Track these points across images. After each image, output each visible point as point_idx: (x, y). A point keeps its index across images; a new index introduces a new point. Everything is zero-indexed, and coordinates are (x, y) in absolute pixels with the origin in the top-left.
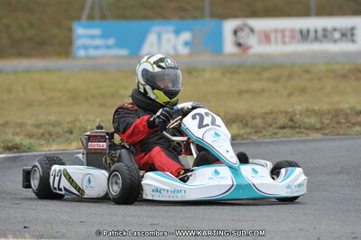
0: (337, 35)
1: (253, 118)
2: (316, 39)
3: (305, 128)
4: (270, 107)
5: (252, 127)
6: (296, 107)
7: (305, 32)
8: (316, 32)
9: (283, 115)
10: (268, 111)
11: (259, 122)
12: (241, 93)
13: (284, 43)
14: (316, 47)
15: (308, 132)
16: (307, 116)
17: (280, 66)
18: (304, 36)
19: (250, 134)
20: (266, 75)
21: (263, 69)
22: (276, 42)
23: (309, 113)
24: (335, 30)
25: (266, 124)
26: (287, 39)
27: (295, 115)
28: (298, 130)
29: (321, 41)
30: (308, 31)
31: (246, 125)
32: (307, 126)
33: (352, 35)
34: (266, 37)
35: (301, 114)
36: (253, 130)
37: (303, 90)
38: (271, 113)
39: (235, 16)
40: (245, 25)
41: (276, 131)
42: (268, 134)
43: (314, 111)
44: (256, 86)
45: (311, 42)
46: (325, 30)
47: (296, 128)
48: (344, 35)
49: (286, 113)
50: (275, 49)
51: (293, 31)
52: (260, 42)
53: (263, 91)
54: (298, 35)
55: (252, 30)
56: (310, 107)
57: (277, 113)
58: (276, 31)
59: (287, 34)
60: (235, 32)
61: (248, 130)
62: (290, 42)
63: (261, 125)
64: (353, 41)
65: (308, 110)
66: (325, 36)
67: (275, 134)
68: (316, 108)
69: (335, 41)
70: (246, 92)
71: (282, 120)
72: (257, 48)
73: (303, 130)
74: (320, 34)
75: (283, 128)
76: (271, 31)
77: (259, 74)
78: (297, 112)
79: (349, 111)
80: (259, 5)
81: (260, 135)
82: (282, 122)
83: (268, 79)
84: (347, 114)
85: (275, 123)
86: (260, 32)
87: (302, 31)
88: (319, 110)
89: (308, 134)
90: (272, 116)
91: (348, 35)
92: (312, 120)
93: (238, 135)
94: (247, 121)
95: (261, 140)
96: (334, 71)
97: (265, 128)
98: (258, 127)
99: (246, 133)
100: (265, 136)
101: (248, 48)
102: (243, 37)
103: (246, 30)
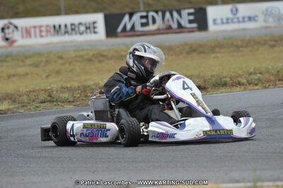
0: (82, 28)
1: (20, 96)
2: (66, 32)
3: (60, 101)
4: (32, 86)
5: (19, 103)
6: (53, 86)
7: (57, 27)
8: (66, 26)
9: (43, 92)
10: (32, 89)
11: (25, 98)
12: (9, 77)
13: (41, 36)
14: (67, 38)
16: (61, 92)
17: (39, 54)
18: (57, 30)
19: (18, 108)
20: (28, 62)
21: (26, 57)
22: (35, 36)
23: (63, 90)
24: (80, 24)
25: (30, 100)
26: (44, 34)
27: (53, 91)
28: (55, 103)
30: (60, 26)
31: (15, 101)
32: (62, 100)
33: (94, 28)
34: (27, 32)
35: (57, 91)
36: (20, 105)
37: (58, 73)
38: (34, 91)
39: (2, 18)
41: (37, 105)
42: (32, 107)
43: (67, 88)
44: (21, 70)
45: (62, 35)
46: (72, 25)
47: (53, 101)
48: (88, 28)
49: (45, 91)
50: (35, 41)
51: (47, 26)
52: (22, 37)
53: (27, 74)
54: (52, 30)
55: (16, 27)
56: (64, 85)
57: (39, 90)
58: (35, 27)
59: (43, 29)
60: (3, 30)
61: (17, 105)
62: (47, 36)
63: (26, 101)
64: (95, 32)
65: (62, 88)
66: (73, 30)
67: (37, 107)
68: (69, 86)
69: (81, 34)
70: (14, 76)
71: (43, 96)
72: (21, 41)
73: (59, 103)
74: (69, 28)
75: (44, 102)
76: (30, 27)
77: (22, 61)
78: (54, 89)
79: (94, 87)
80: (21, 8)
81: (26, 108)
82: (42, 98)
83: (30, 65)
84: (93, 89)
85: (37, 99)
86: (22, 28)
87: (54, 27)
88: (71, 87)
89: (63, 106)
90: (34, 94)
91: (91, 28)
92: (66, 95)
93: (9, 109)
94: (15, 98)
95: (27, 112)
96: (82, 56)
97: (29, 103)
98: (24, 102)
99: (15, 108)
100: (30, 109)
101: (14, 41)
102: (9, 34)
103: (12, 27)
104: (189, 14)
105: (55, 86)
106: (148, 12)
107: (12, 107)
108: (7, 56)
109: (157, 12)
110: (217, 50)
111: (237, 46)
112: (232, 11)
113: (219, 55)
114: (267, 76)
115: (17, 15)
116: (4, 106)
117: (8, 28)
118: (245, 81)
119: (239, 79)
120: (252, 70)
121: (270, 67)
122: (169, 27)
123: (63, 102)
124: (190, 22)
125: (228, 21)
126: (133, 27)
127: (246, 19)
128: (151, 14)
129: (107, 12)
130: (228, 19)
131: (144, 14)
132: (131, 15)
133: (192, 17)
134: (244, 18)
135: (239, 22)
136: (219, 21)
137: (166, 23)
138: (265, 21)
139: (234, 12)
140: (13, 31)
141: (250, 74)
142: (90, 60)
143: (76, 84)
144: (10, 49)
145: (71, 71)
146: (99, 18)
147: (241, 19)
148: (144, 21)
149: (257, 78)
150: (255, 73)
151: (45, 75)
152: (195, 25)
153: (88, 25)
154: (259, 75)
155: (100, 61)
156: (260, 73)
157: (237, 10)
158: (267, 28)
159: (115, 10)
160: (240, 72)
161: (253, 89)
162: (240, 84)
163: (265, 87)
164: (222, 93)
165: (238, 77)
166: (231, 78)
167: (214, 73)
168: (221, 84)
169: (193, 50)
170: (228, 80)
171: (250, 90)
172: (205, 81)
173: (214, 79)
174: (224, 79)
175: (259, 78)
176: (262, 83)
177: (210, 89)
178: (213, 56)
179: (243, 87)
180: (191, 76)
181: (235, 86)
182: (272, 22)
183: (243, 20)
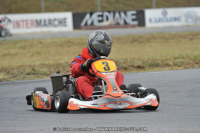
0: (56, 23)
1: (12, 69)
2: (45, 25)
3: (41, 74)
5: (11, 74)
6: (35, 63)
7: (39, 21)
8: (45, 21)
9: (29, 67)
10: (20, 65)
11: (15, 71)
12: (4, 55)
13: (27, 27)
14: (45, 29)
15: (43, 76)
16: (42, 67)
17: (26, 40)
18: (38, 23)
19: (11, 78)
20: (18, 45)
21: (17, 42)
22: (23, 27)
23: (43, 66)
24: (55, 20)
25: (19, 72)
26: (29, 25)
27: (35, 67)
28: (37, 75)
29: (48, 26)
30: (41, 21)
31: (8, 73)
32: (42, 73)
33: (65, 22)
34: (18, 24)
35: (38, 67)
36: (12, 76)
37: (39, 53)
38: (22, 66)
40: (6, 18)
41: (24, 76)
42: (20, 78)
43: (46, 64)
44: (13, 51)
45: (42, 26)
46: (50, 20)
47: (36, 74)
48: (60, 22)
49: (30, 66)
50: (23, 31)
51: (32, 21)
52: (14, 27)
53: (17, 54)
54: (35, 23)
55: (10, 21)
56: (44, 63)
57: (25, 66)
58: (23, 21)
59: (29, 22)
61: (10, 76)
62: (31, 27)
63: (17, 73)
64: (65, 26)
65: (42, 64)
66: (50, 23)
67: (24, 78)
68: (47, 63)
69: (56, 26)
70: (8, 55)
71: (28, 70)
72: (13, 30)
73: (40, 75)
74: (47, 22)
75: (29, 74)
76: (20, 21)
77: (14, 45)
78: (36, 65)
79: (65, 64)
80: (14, 7)
81: (16, 78)
83: (20, 48)
84: (64, 66)
85: (24, 72)
86: (14, 22)
87: (37, 21)
88: (48, 64)
89: (42, 77)
90: (22, 68)
91: (62, 22)
92: (45, 70)
93: (4, 79)
94: (9, 71)
95: (17, 81)
96: (56, 43)
97: (19, 75)
98: (15, 74)
99: (8, 78)
100: (19, 79)
103: (6, 21)
104: (133, 15)
106: (103, 12)
107: (6, 77)
109: (109, 12)
110: (152, 40)
111: (166, 39)
112: (163, 13)
113: (153, 44)
114: (188, 60)
115: (10, 12)
116: (1, 76)
117: (4, 21)
118: (171, 63)
119: (168, 62)
120: (177, 56)
121: (190, 54)
122: (118, 24)
124: (133, 20)
125: (160, 20)
126: (92, 24)
127: (173, 19)
128: (106, 14)
129: (75, 11)
131: (100, 13)
132: (91, 14)
133: (134, 17)
134: (171, 18)
135: (167, 21)
136: (153, 20)
137: (116, 20)
138: (186, 21)
140: (8, 23)
141: (176, 58)
142: (61, 45)
143: (52, 62)
145: (48, 53)
146: (68, 16)
147: (169, 20)
148: (100, 18)
149: (180, 61)
150: (179, 58)
151: (29, 55)
152: (136, 23)
153: (60, 20)
154: (182, 60)
155: (69, 46)
156: (183, 58)
157: (166, 13)
158: (188, 26)
159: (80, 10)
160: (168, 57)
161: (177, 70)
162: (168, 65)
163: (186, 68)
164: (155, 71)
165: (167, 60)
166: (162, 61)
167: (150, 57)
168: (154, 65)
169: (135, 40)
170: (160, 62)
171: (176, 70)
172: (143, 63)
173: (150, 62)
174: (157, 62)
175: (182, 61)
176: (184, 65)
177: (147, 68)
178: (149, 44)
179: (170, 68)
180: (134, 59)
181: (165, 67)
182: (191, 22)
183: (171, 20)
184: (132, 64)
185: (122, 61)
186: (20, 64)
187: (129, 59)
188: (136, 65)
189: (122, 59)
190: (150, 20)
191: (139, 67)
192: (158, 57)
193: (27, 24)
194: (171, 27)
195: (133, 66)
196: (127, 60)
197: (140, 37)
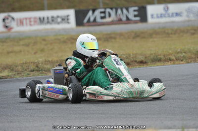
0: (59, 20)
1: (16, 66)
2: (48, 22)
3: (45, 71)
4: (25, 60)
5: (15, 71)
6: (39, 59)
7: (42, 19)
8: (48, 18)
9: (33, 64)
11: (19, 68)
12: (8, 53)
13: (31, 25)
14: (48, 26)
15: (46, 73)
16: (45, 64)
17: (29, 38)
18: (42, 21)
19: (15, 75)
20: (22, 43)
21: (20, 40)
22: (27, 24)
23: (46, 63)
24: (58, 17)
25: (23, 69)
26: (32, 23)
27: (39, 63)
29: (51, 24)
30: (44, 18)
31: (12, 70)
32: (46, 70)
33: (68, 19)
34: (21, 22)
35: (42, 63)
36: (16, 73)
37: (42, 50)
38: (26, 63)
39: (3, 12)
40: (9, 16)
41: (28, 73)
43: (49, 61)
44: (17, 49)
45: (46, 24)
46: (52, 17)
47: (40, 71)
48: (63, 20)
49: (34, 63)
50: (26, 28)
51: (35, 18)
52: (18, 25)
53: (20, 51)
54: (38, 21)
55: (13, 19)
56: (47, 59)
57: (29, 63)
58: (26, 19)
59: (32, 20)
60: (4, 20)
61: (14, 73)
62: (34, 25)
63: (21, 70)
64: (68, 23)
65: (46, 61)
66: (53, 21)
67: (28, 74)
68: (50, 60)
69: (58, 23)
70: (12, 52)
71: (32, 67)
72: (16, 28)
74: (50, 20)
75: (33, 71)
76: (23, 19)
77: (18, 42)
78: (40, 62)
80: (17, 5)
81: (20, 75)
82: (32, 68)
83: (23, 45)
85: (28, 69)
86: (17, 20)
87: (40, 18)
88: (52, 61)
90: (27, 65)
91: (65, 19)
92: (48, 66)
93: (8, 76)
94: (13, 68)
95: (21, 78)
96: (59, 40)
97: (23, 72)
98: (19, 71)
99: (13, 75)
100: (23, 76)
101: (11, 28)
102: (8, 23)
103: (10, 19)
104: (135, 11)
105: (41, 60)
106: (105, 9)
107: (10, 74)
108: (7, 39)
109: (112, 9)
110: (154, 36)
111: (168, 34)
112: (164, 9)
113: (155, 39)
114: (189, 54)
115: (14, 10)
116: (5, 73)
117: (8, 19)
118: (174, 58)
119: (170, 56)
120: (179, 50)
121: (192, 49)
122: (120, 20)
123: (46, 71)
124: (135, 16)
125: (162, 16)
126: (95, 20)
127: (174, 15)
128: (108, 10)
129: (77, 8)
130: (161, 15)
131: (103, 10)
132: (94, 11)
133: (136, 13)
134: (173, 14)
135: (169, 16)
136: (155, 16)
137: (118, 17)
138: (188, 16)
139: (166, 9)
140: (11, 21)
141: (178, 53)
142: (65, 42)
143: (55, 59)
144: (9, 34)
145: (52, 49)
146: (71, 13)
147: (171, 15)
148: (103, 15)
149: (182, 56)
150: (181, 53)
151: (33, 52)
152: (138, 19)
153: (63, 18)
154: (184, 54)
155: (72, 43)
156: (185, 53)
157: (168, 8)
158: (189, 21)
159: (82, 7)
160: (170, 51)
161: (180, 64)
162: (170, 60)
163: (188, 63)
164: (158, 66)
165: (169, 55)
166: (164, 56)
167: (152, 52)
168: (157, 60)
169: (137, 36)
170: (162, 57)
171: (178, 64)
172: (146, 58)
173: (152, 56)
174: (159, 56)
175: (184, 56)
176: (186, 59)
177: (149, 63)
178: (151, 40)
179: (172, 62)
180: (136, 54)
181: (167, 61)
182: (192, 17)
183: (172, 15)
184: (135, 59)
185: (125, 56)
186: (24, 61)
187: (131, 55)
188: (138, 60)
189: (124, 55)
190: (152, 16)
191: (142, 62)
192: (160, 52)
193: (30, 22)
194: (173, 22)
195: (136, 61)
196: (129, 55)
197: (143, 33)
